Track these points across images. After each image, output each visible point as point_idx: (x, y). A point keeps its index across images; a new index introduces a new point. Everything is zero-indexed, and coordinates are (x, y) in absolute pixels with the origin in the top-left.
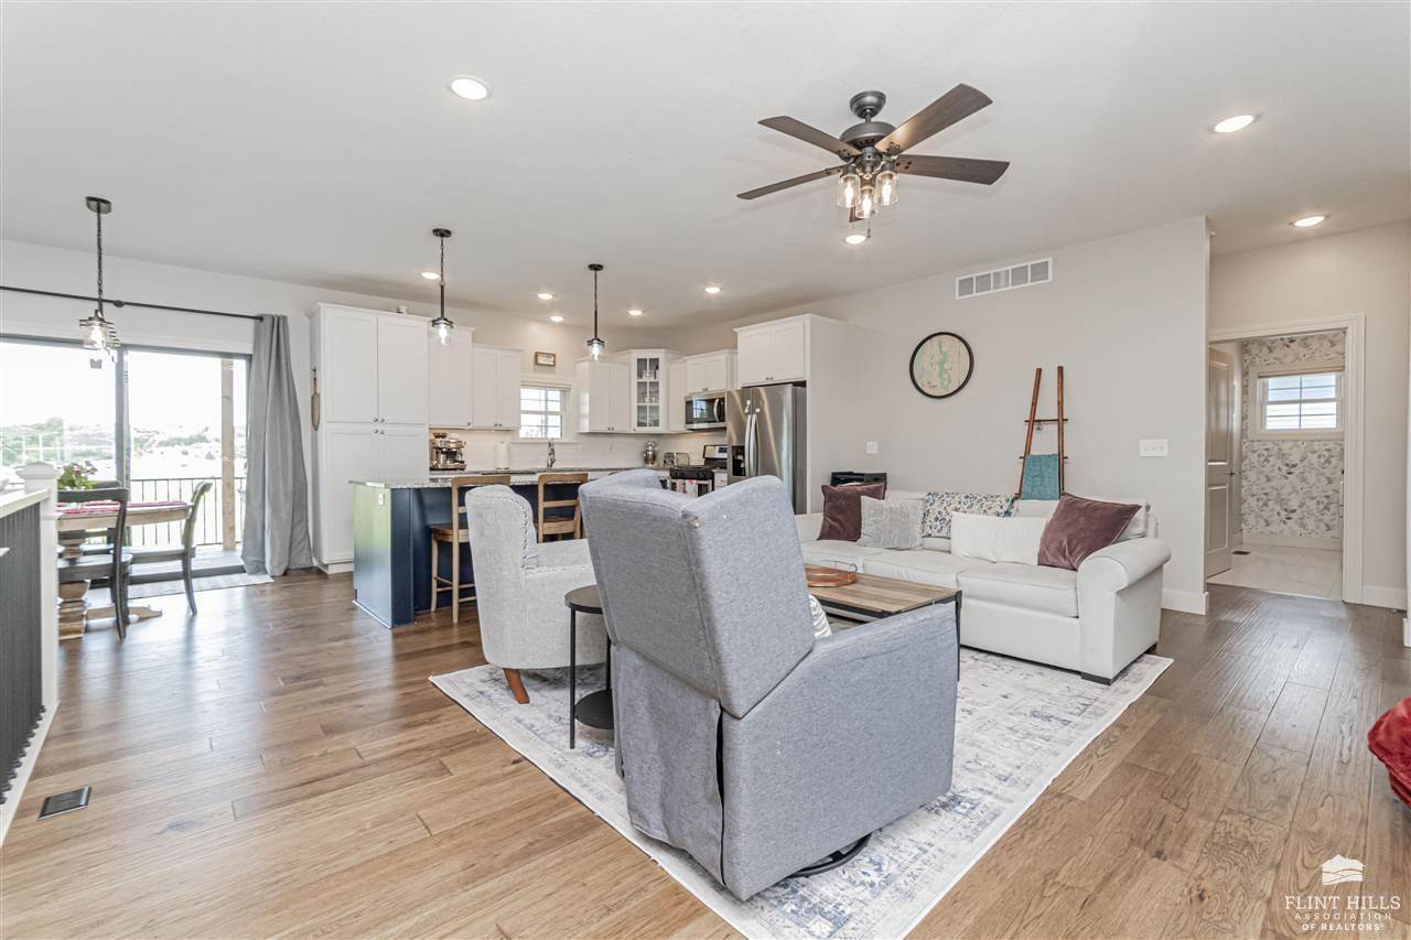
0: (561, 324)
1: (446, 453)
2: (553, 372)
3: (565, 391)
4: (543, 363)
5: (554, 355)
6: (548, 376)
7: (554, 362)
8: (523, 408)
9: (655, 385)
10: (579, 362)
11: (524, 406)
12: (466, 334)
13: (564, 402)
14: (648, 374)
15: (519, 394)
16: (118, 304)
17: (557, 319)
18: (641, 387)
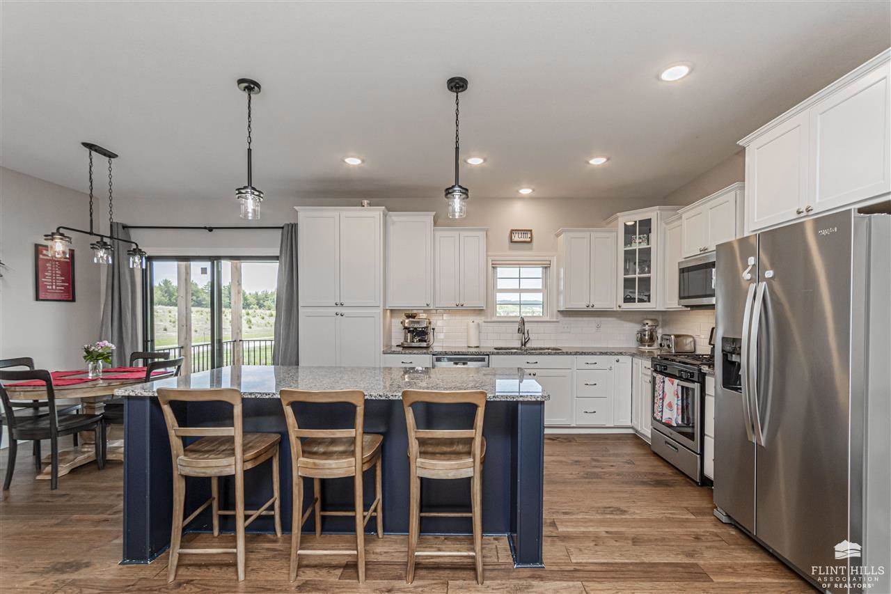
0: (530, 198)
1: (413, 332)
2: (531, 249)
3: (546, 268)
4: (521, 239)
5: (531, 231)
7: (531, 238)
8: (499, 286)
9: (646, 253)
10: (557, 236)
11: (501, 284)
12: (428, 218)
13: (545, 279)
14: (637, 241)
15: (495, 273)
16: (211, 229)
17: (526, 191)
18: (629, 256)
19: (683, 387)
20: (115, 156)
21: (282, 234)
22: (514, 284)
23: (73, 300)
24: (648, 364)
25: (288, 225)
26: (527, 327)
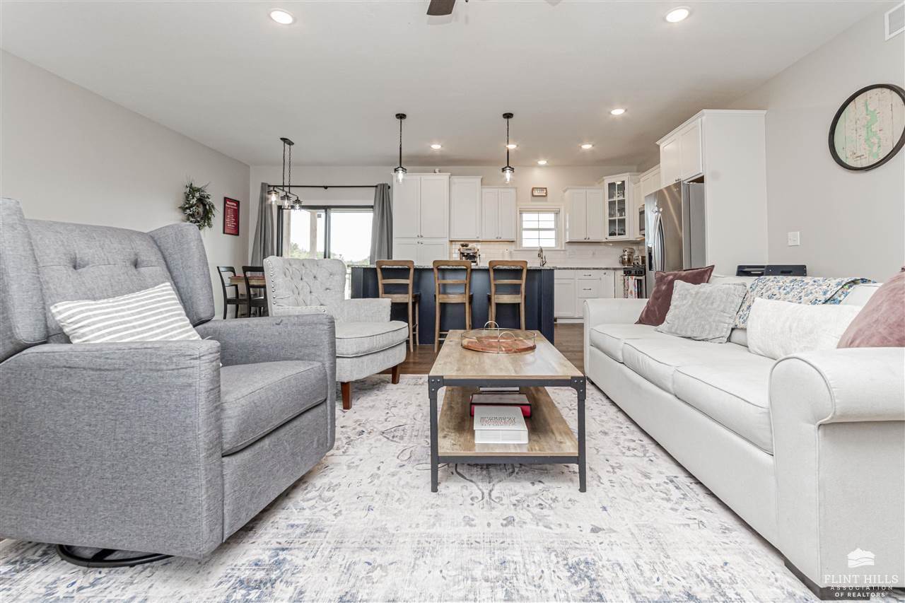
0: (545, 166)
1: (467, 256)
2: (546, 201)
3: (557, 213)
4: (539, 195)
5: (546, 188)
6: (545, 203)
7: (546, 193)
8: (524, 226)
9: (622, 202)
10: (565, 191)
11: (525, 225)
12: (477, 180)
13: (556, 221)
14: (617, 195)
15: (521, 217)
16: (326, 187)
17: (542, 162)
18: (611, 204)
19: (638, 280)
20: (293, 144)
21: (376, 191)
22: (535, 225)
23: (238, 235)
24: (622, 272)
25: (381, 185)
26: (544, 254)
